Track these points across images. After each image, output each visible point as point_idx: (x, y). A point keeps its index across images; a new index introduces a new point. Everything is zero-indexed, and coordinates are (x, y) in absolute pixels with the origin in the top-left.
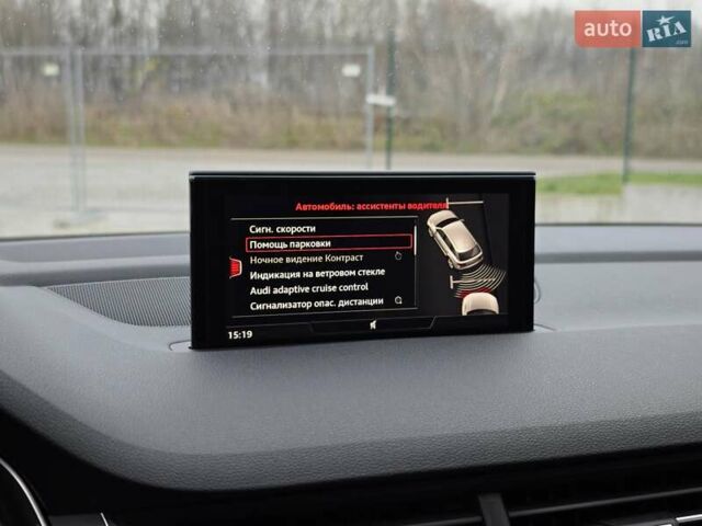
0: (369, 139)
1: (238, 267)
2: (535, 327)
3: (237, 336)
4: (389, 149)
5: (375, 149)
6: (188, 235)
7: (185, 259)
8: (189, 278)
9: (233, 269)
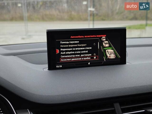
0: (89, 18)
1: (58, 51)
2: (126, 63)
3: (58, 67)
4: (93, 20)
5: (90, 20)
6: (46, 43)
7: (46, 49)
8: (47, 53)
9: (57, 51)
